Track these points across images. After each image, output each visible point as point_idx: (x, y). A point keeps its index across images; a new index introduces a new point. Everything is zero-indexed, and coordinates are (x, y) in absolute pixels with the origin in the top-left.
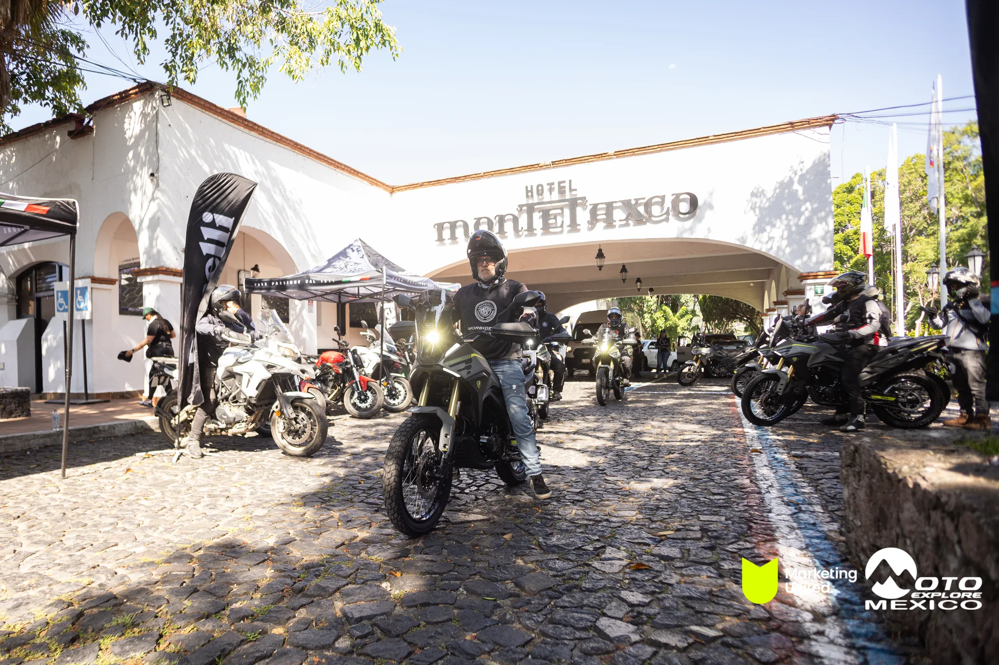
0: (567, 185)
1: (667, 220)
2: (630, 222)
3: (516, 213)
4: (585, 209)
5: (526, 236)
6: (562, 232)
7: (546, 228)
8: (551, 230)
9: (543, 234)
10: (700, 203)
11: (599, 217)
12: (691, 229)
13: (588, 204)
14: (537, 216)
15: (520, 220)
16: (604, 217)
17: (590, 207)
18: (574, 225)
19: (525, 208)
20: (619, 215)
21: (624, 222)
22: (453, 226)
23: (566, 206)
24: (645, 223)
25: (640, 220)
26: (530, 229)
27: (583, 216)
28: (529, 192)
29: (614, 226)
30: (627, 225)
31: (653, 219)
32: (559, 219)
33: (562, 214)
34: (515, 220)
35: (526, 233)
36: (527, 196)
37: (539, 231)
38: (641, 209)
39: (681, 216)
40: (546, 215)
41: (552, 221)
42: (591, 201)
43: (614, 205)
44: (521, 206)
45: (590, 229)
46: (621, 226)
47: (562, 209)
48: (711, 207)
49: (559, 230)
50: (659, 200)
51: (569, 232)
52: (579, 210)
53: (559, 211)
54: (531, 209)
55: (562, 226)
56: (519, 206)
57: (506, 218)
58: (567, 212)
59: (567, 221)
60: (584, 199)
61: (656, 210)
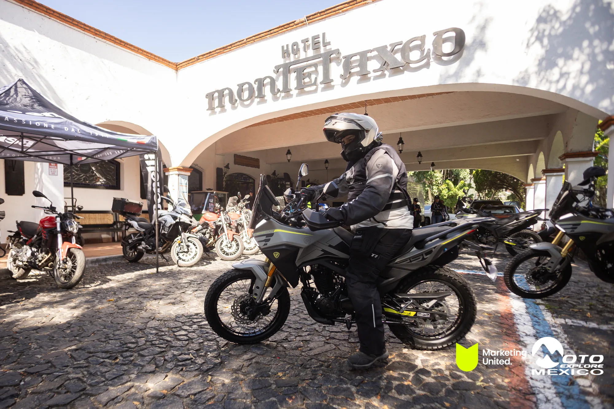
0: (321, 39)
1: (427, 65)
2: (386, 72)
3: (274, 76)
4: (338, 64)
5: (283, 98)
6: (316, 91)
7: (301, 87)
8: (307, 89)
9: (299, 95)
10: (468, 40)
11: (352, 71)
12: (457, 74)
13: (341, 58)
14: (293, 76)
15: (277, 83)
16: (358, 69)
17: (343, 60)
18: (327, 82)
19: (281, 70)
20: (373, 65)
21: (379, 73)
22: (221, 94)
23: (320, 62)
24: (402, 72)
25: (397, 70)
26: (286, 90)
27: (336, 70)
28: (285, 53)
29: (369, 79)
30: (383, 76)
31: (412, 65)
32: (313, 77)
33: (316, 72)
34: (273, 82)
35: (283, 94)
36: (284, 57)
37: (294, 92)
38: (398, 56)
39: (445, 58)
40: (301, 75)
41: (307, 80)
42: (344, 53)
43: (369, 55)
44: (277, 68)
45: (344, 85)
46: (376, 78)
47: (316, 65)
48: (481, 44)
49: (313, 88)
50: (418, 42)
51: (324, 89)
52: (333, 65)
53: (313, 69)
54: (286, 70)
55: (315, 84)
56: (276, 67)
57: (265, 82)
58: (320, 68)
59: (320, 78)
60: (338, 52)
61: (415, 55)
